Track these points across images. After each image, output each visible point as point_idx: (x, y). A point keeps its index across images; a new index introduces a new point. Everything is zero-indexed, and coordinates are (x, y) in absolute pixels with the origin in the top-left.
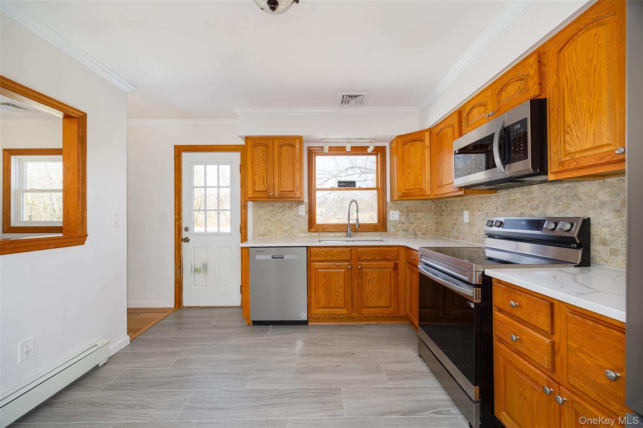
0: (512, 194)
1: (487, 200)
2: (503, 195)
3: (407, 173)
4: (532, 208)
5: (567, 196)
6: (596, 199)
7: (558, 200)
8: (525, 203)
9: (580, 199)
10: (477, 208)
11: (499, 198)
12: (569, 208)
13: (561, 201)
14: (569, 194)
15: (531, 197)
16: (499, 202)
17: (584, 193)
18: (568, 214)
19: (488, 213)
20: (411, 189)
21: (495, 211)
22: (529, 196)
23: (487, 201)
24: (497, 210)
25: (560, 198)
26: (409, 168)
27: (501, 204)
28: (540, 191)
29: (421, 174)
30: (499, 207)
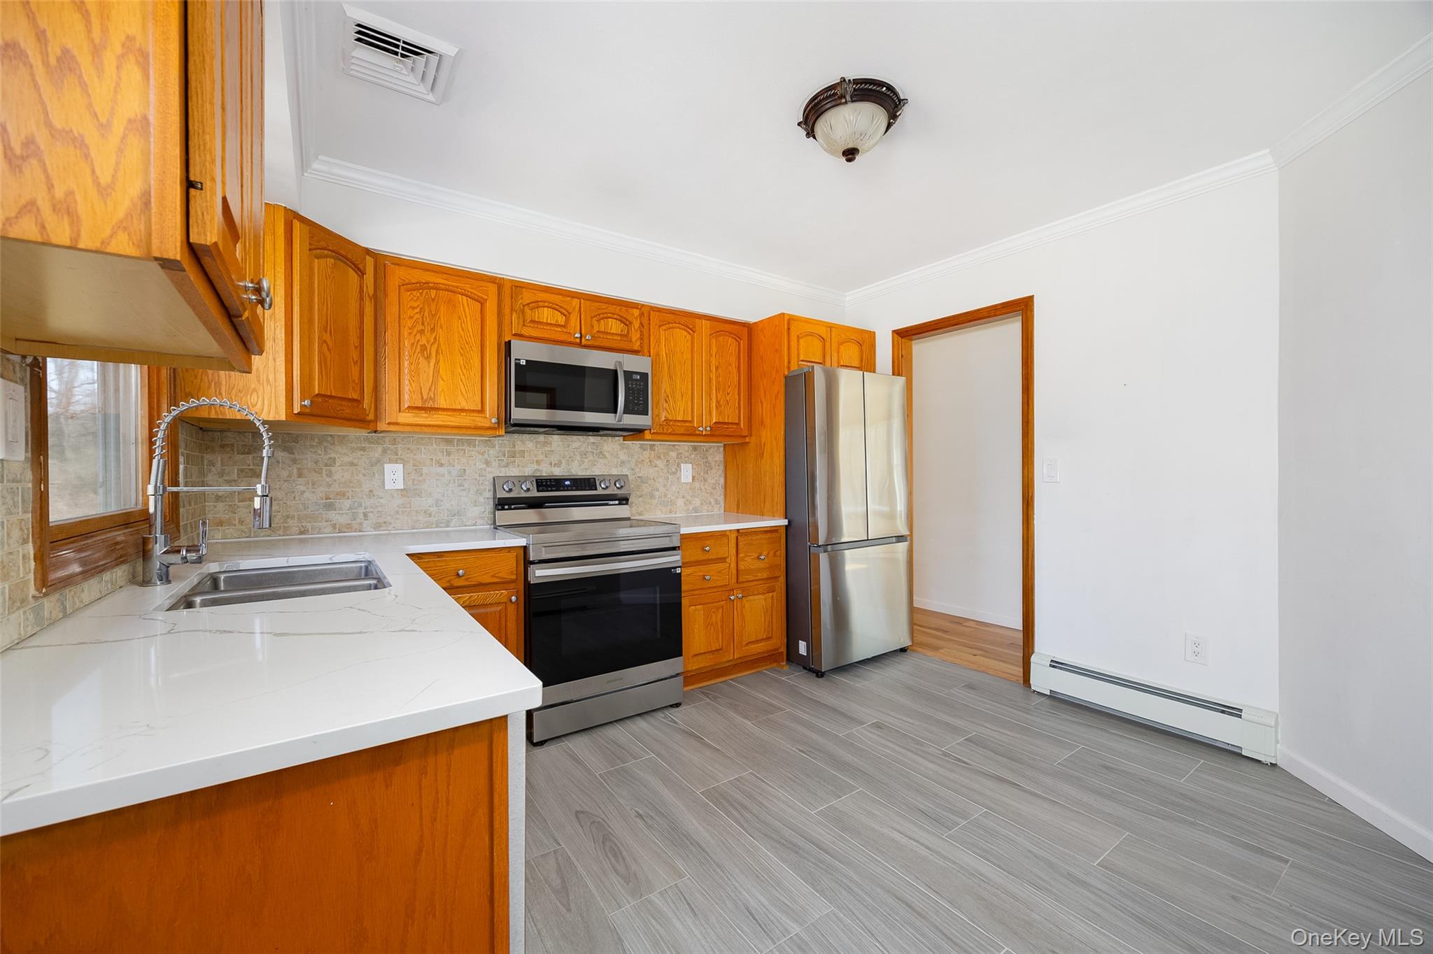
0: (519, 443)
1: (463, 446)
2: (500, 442)
3: (324, 344)
4: (551, 464)
5: (593, 453)
6: (618, 458)
7: (584, 456)
8: (541, 457)
9: (605, 457)
10: (432, 459)
11: (494, 446)
12: (596, 465)
13: (586, 458)
14: (595, 451)
15: (550, 449)
16: (492, 452)
17: (608, 452)
18: (594, 472)
19: (465, 470)
20: (333, 394)
21: (483, 466)
22: (547, 449)
23: (462, 449)
24: (487, 464)
25: (585, 455)
26: (328, 332)
27: (497, 456)
28: (562, 443)
29: (357, 361)
30: (492, 461)
